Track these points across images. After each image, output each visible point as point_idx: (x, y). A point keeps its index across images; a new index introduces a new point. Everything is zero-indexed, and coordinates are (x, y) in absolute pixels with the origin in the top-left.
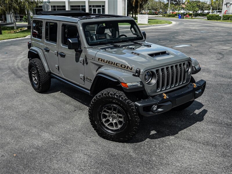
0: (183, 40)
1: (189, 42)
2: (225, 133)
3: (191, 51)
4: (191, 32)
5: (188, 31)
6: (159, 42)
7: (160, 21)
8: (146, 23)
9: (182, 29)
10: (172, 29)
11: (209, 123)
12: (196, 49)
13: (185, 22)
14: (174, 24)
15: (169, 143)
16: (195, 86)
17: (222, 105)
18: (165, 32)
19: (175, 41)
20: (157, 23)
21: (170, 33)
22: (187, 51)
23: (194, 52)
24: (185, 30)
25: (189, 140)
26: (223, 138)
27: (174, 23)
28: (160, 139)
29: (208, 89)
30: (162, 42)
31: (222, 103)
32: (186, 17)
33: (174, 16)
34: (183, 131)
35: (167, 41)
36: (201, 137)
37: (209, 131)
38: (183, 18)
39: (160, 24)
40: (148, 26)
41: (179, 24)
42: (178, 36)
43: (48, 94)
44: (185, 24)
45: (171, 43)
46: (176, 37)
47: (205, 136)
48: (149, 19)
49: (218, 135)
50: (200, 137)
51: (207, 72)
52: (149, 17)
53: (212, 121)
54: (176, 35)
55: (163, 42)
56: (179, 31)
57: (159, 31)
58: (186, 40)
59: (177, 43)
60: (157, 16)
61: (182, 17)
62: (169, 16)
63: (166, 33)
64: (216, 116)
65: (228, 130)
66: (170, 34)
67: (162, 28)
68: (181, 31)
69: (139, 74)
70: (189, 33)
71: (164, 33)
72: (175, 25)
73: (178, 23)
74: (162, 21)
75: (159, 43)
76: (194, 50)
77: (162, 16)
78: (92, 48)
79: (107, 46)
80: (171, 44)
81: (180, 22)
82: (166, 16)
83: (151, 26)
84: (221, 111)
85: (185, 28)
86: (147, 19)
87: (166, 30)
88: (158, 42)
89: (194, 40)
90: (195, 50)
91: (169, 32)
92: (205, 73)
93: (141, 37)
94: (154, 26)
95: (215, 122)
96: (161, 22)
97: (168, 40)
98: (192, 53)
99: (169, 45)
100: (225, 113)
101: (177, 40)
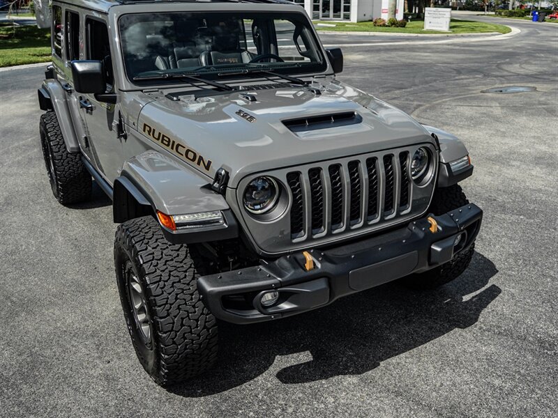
0: (519, 75)
1: (533, 79)
2: (524, 376)
3: (526, 104)
4: (548, 55)
5: (542, 51)
6: (457, 78)
7: (484, 25)
8: (445, 28)
9: (530, 47)
10: (504, 47)
11: (486, 333)
12: (543, 99)
13: (544, 30)
14: (515, 33)
15: (333, 400)
16: (433, 226)
17: (552, 273)
18: (485, 52)
19: (496, 76)
20: (473, 29)
21: (495, 54)
22: (517, 105)
23: (534, 107)
24: (535, 48)
25: (398, 394)
26: (511, 392)
27: (515, 31)
28: (312, 383)
29: (530, 218)
30: (463, 77)
31: (553, 267)
32: (551, 17)
33: (522, 15)
34: (394, 360)
35: (477, 76)
36: (442, 385)
37: (476, 365)
38: (544, 21)
39: (479, 34)
40: (448, 38)
41: (527, 35)
42: (511, 64)
43: (83, 211)
44: (544, 33)
45: (485, 82)
46: (505, 67)
47: (454, 385)
48: (452, 20)
49: (497, 382)
50: (438, 385)
51: (549, 165)
52: (451, 16)
53: (499, 327)
54: (507, 60)
55: (466, 79)
56: (519, 51)
57: (468, 50)
58: (527, 75)
59: (501, 81)
60: (483, 13)
61: (541, 18)
62: (511, 14)
63: (486, 56)
64: (519, 309)
65: (537, 364)
66: (494, 57)
67: (480, 43)
68: (524, 52)
69: (225, 185)
70: (543, 57)
71: (479, 56)
72: (517, 37)
73: (525, 31)
74: (488, 26)
75: (457, 80)
76: (537, 103)
77: (494, 13)
78: (142, 91)
79: (197, 86)
80: (484, 84)
81: (531, 29)
82: (503, 14)
83: (457, 37)
84: (539, 294)
85: (538, 46)
86: (449, 20)
87: (488, 49)
88: (454, 76)
89: (549, 75)
90: (539, 101)
91: (494, 52)
92: (541, 168)
93: (321, 62)
94: (462, 36)
95: (508, 334)
96: (484, 29)
97: (482, 72)
98: (529, 111)
99: (478, 87)
100: (549, 301)
101: (505, 73)
